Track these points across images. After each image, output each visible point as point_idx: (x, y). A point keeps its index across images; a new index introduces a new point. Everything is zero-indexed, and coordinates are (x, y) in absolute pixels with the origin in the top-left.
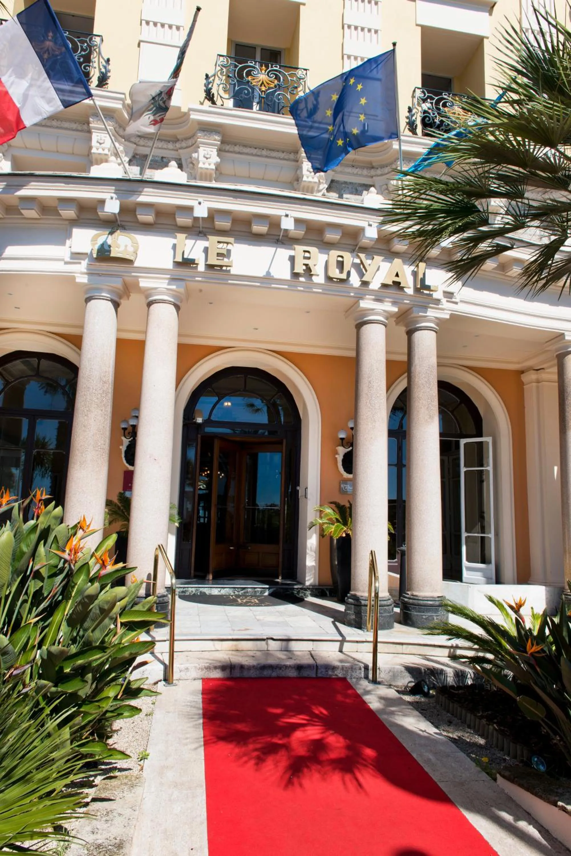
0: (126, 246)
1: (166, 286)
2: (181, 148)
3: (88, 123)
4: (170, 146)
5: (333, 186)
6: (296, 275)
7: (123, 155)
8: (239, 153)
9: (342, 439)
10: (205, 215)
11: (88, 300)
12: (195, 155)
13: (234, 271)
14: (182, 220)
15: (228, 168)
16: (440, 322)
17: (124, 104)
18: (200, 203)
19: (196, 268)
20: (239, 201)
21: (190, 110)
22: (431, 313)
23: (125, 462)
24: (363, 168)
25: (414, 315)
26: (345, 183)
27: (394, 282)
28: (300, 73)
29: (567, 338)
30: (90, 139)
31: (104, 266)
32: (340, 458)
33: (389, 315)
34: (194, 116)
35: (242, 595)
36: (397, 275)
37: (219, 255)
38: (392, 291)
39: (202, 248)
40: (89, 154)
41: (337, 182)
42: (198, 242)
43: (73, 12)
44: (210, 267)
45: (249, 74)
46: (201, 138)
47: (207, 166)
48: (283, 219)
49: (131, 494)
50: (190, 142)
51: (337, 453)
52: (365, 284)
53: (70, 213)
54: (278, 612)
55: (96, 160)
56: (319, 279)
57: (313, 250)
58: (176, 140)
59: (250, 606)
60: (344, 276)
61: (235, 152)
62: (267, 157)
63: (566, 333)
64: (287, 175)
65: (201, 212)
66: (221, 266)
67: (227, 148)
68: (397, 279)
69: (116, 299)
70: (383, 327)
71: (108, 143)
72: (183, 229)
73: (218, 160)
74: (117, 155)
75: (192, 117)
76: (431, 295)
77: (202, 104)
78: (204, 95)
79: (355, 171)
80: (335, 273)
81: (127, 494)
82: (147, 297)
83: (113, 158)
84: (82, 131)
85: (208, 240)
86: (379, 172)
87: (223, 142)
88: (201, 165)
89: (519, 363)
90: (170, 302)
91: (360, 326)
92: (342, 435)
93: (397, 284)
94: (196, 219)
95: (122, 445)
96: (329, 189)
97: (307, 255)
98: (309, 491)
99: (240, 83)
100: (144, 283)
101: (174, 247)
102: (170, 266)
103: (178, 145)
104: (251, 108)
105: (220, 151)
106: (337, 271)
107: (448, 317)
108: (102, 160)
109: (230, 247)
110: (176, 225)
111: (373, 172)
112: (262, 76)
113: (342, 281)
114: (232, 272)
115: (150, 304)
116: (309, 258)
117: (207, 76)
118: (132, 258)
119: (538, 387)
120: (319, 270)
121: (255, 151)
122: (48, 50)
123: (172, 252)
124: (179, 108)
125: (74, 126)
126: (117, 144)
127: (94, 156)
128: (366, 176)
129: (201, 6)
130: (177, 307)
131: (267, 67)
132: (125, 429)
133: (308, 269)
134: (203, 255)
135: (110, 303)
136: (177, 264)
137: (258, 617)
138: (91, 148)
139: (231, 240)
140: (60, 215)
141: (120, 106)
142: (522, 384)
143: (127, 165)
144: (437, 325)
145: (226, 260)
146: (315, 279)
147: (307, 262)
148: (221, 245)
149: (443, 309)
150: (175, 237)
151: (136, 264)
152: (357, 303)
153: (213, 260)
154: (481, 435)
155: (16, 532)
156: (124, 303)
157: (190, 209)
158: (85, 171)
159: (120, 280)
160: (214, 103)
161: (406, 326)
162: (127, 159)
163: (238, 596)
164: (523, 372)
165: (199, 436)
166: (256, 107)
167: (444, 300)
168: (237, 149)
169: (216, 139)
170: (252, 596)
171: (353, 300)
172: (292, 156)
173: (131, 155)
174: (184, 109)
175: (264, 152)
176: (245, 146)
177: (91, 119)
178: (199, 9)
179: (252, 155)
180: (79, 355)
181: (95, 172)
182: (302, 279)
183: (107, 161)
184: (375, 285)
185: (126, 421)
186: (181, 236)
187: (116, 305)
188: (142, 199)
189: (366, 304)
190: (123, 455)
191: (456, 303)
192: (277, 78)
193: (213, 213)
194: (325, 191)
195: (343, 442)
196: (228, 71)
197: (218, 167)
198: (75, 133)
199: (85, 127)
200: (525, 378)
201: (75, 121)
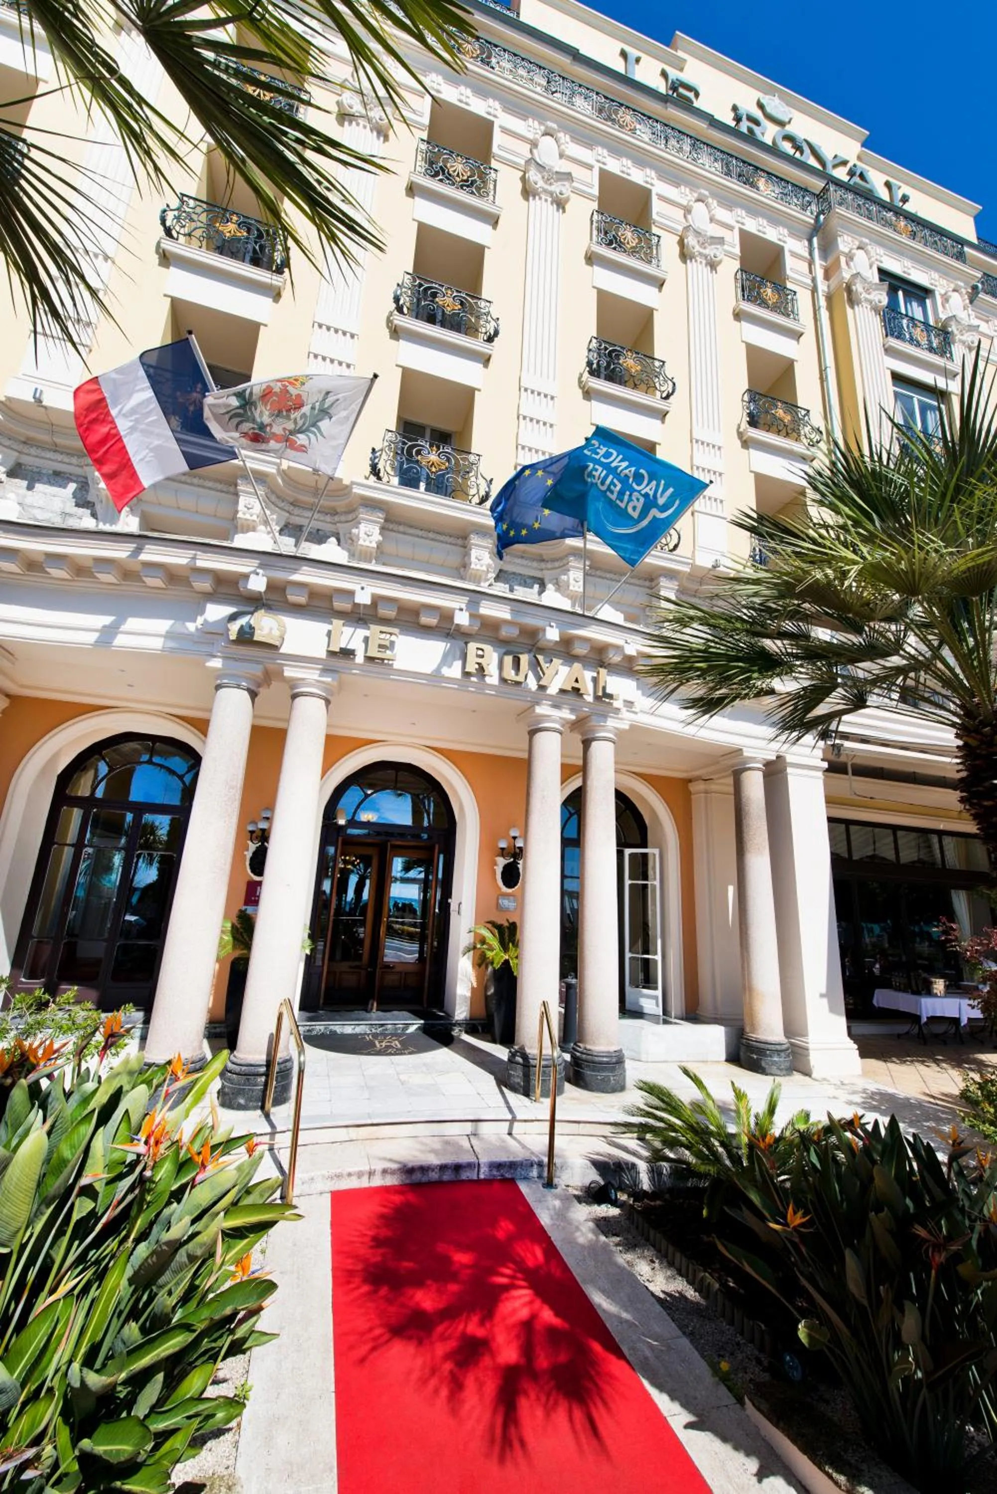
0: (271, 629)
1: (316, 677)
2: (340, 522)
3: (236, 485)
4: (328, 518)
5: (501, 576)
6: (466, 674)
7: (273, 524)
8: (404, 533)
9: (503, 849)
10: (369, 602)
11: (218, 687)
12: (355, 531)
13: (397, 665)
14: (339, 604)
15: (390, 548)
16: (619, 733)
17: (278, 470)
18: (363, 588)
19: (354, 659)
20: (408, 589)
21: (353, 483)
22: (611, 723)
23: (249, 871)
24: (534, 560)
25: (593, 723)
26: (514, 573)
27: (573, 688)
28: (472, 458)
29: (745, 754)
30: (237, 503)
31: (243, 650)
32: (499, 870)
33: (565, 722)
34: (356, 490)
35: (381, 1034)
36: (577, 681)
37: (380, 646)
38: (571, 698)
39: (362, 638)
40: (234, 518)
41: (506, 572)
42: (358, 630)
43: (229, 367)
44: (370, 659)
45: (419, 453)
46: (363, 514)
47: (367, 543)
48: (457, 612)
49: (256, 911)
50: (350, 517)
51: (496, 864)
52: (542, 688)
53: (205, 585)
54: (425, 1064)
55: (242, 526)
56: (493, 679)
57: (488, 648)
58: (334, 512)
59: (391, 1054)
60: (520, 678)
61: (399, 532)
62: (433, 540)
63: (744, 749)
64: (454, 560)
65: (363, 598)
66: (383, 660)
67: (391, 526)
68: (576, 685)
69: (253, 688)
70: (558, 735)
71: (257, 508)
72: (341, 615)
73: (381, 538)
74: (266, 523)
75: (354, 490)
76: (611, 704)
77: (367, 478)
78: (369, 469)
79: (525, 562)
80: (510, 674)
81: (250, 910)
82: (292, 687)
83: (262, 528)
84: (227, 493)
85: (369, 629)
86: (549, 565)
87: (386, 520)
88: (361, 542)
89: (687, 771)
90: (319, 697)
91: (533, 733)
92: (503, 844)
93: (576, 691)
94: (357, 606)
95: (247, 850)
96: (497, 579)
97: (480, 652)
98: (463, 907)
99: (409, 461)
100: (289, 672)
101: (329, 634)
102: (323, 655)
103: (336, 518)
104: (417, 487)
105: (383, 529)
106: (513, 672)
107: (627, 727)
108: (249, 528)
109: (393, 638)
110: (332, 609)
111: (543, 565)
112: (433, 457)
113: (518, 683)
114: (395, 667)
115: (294, 696)
116: (482, 657)
117: (374, 450)
118: (277, 643)
119: (706, 798)
120: (492, 669)
121: (420, 533)
122: (195, 402)
123: (326, 639)
124: (341, 480)
125: (219, 486)
126: (268, 512)
127: (240, 522)
128: (536, 569)
129: (378, 373)
130: (328, 702)
131: (438, 448)
132: (252, 832)
133: (481, 669)
134: (363, 645)
135: (246, 693)
136: (331, 654)
137: (402, 1077)
138: (237, 512)
139: (396, 631)
140: (192, 587)
141: (274, 471)
142: (690, 793)
143: (277, 534)
144: (616, 735)
145: (388, 652)
146: (488, 680)
147: (480, 660)
148: (383, 636)
149: (621, 719)
150: (331, 623)
151: (282, 650)
152: (532, 708)
153: (373, 652)
154: (646, 847)
155: (53, 1126)
156: (263, 692)
157: (351, 593)
158: (226, 539)
159: (260, 667)
160: (379, 478)
161: (582, 734)
162: (278, 528)
163: (375, 1036)
164: (690, 781)
165: (340, 839)
166: (422, 486)
167: (624, 710)
168: (401, 528)
169: (380, 517)
170: (393, 1035)
171: (529, 704)
172: (460, 542)
173: (283, 523)
174: (346, 482)
175: (431, 535)
176: (411, 527)
177: (239, 482)
178: (376, 376)
179: (418, 536)
180: (204, 742)
181: (240, 541)
182: (473, 679)
183: (254, 529)
184: (553, 690)
185: (255, 823)
186: (338, 623)
187: (253, 695)
188: (296, 577)
189: (543, 709)
190: (248, 863)
191: (636, 713)
192: (448, 460)
193: (377, 600)
194: (492, 580)
195: (503, 852)
196: (396, 447)
197: (379, 545)
198: (219, 494)
199: (232, 489)
200: (693, 787)
201: (220, 482)
